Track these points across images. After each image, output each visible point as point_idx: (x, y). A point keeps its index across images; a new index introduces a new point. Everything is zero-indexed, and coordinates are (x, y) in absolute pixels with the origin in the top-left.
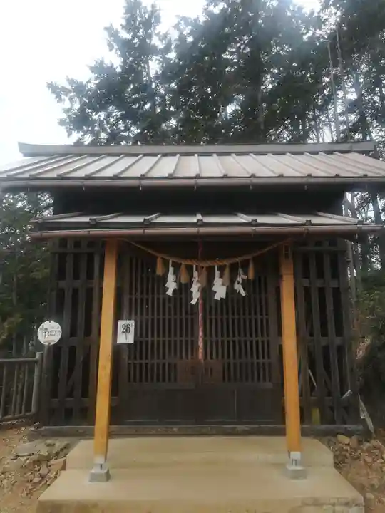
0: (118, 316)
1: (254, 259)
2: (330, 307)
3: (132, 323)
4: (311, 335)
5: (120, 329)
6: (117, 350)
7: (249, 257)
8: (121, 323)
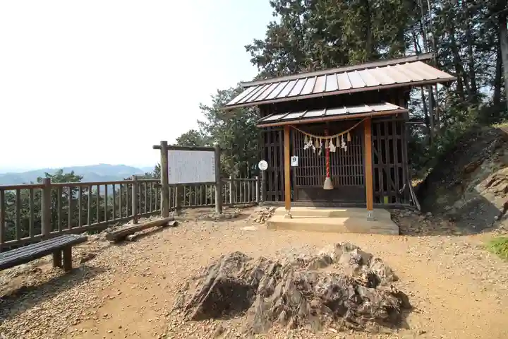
0: (291, 155)
1: (350, 132)
2: (395, 149)
3: (297, 158)
4: (385, 163)
5: (292, 160)
6: (292, 169)
7: (348, 131)
8: (292, 158)
